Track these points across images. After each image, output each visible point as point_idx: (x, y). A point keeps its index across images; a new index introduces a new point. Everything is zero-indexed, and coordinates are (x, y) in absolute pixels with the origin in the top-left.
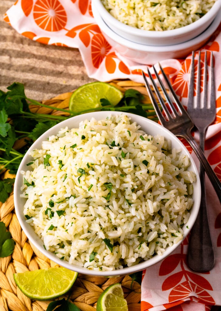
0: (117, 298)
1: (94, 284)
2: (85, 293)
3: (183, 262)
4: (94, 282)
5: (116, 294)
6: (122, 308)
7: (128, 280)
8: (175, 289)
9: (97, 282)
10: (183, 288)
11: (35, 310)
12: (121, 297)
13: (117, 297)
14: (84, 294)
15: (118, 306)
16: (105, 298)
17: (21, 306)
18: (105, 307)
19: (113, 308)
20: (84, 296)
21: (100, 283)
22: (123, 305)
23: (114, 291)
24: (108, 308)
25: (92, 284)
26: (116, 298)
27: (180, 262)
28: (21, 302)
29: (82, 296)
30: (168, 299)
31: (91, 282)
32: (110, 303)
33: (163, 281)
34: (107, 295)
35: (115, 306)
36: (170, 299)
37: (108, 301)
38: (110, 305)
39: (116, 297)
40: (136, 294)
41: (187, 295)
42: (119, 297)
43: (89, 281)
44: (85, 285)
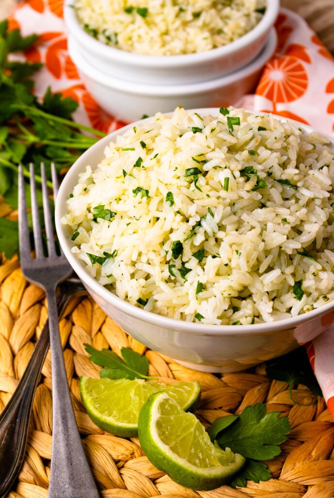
4: (220, 408)
7: (277, 391)
9: (226, 406)
11: (129, 479)
21: (232, 407)
25: (218, 411)
31: (215, 409)
43: (210, 409)
44: (205, 416)
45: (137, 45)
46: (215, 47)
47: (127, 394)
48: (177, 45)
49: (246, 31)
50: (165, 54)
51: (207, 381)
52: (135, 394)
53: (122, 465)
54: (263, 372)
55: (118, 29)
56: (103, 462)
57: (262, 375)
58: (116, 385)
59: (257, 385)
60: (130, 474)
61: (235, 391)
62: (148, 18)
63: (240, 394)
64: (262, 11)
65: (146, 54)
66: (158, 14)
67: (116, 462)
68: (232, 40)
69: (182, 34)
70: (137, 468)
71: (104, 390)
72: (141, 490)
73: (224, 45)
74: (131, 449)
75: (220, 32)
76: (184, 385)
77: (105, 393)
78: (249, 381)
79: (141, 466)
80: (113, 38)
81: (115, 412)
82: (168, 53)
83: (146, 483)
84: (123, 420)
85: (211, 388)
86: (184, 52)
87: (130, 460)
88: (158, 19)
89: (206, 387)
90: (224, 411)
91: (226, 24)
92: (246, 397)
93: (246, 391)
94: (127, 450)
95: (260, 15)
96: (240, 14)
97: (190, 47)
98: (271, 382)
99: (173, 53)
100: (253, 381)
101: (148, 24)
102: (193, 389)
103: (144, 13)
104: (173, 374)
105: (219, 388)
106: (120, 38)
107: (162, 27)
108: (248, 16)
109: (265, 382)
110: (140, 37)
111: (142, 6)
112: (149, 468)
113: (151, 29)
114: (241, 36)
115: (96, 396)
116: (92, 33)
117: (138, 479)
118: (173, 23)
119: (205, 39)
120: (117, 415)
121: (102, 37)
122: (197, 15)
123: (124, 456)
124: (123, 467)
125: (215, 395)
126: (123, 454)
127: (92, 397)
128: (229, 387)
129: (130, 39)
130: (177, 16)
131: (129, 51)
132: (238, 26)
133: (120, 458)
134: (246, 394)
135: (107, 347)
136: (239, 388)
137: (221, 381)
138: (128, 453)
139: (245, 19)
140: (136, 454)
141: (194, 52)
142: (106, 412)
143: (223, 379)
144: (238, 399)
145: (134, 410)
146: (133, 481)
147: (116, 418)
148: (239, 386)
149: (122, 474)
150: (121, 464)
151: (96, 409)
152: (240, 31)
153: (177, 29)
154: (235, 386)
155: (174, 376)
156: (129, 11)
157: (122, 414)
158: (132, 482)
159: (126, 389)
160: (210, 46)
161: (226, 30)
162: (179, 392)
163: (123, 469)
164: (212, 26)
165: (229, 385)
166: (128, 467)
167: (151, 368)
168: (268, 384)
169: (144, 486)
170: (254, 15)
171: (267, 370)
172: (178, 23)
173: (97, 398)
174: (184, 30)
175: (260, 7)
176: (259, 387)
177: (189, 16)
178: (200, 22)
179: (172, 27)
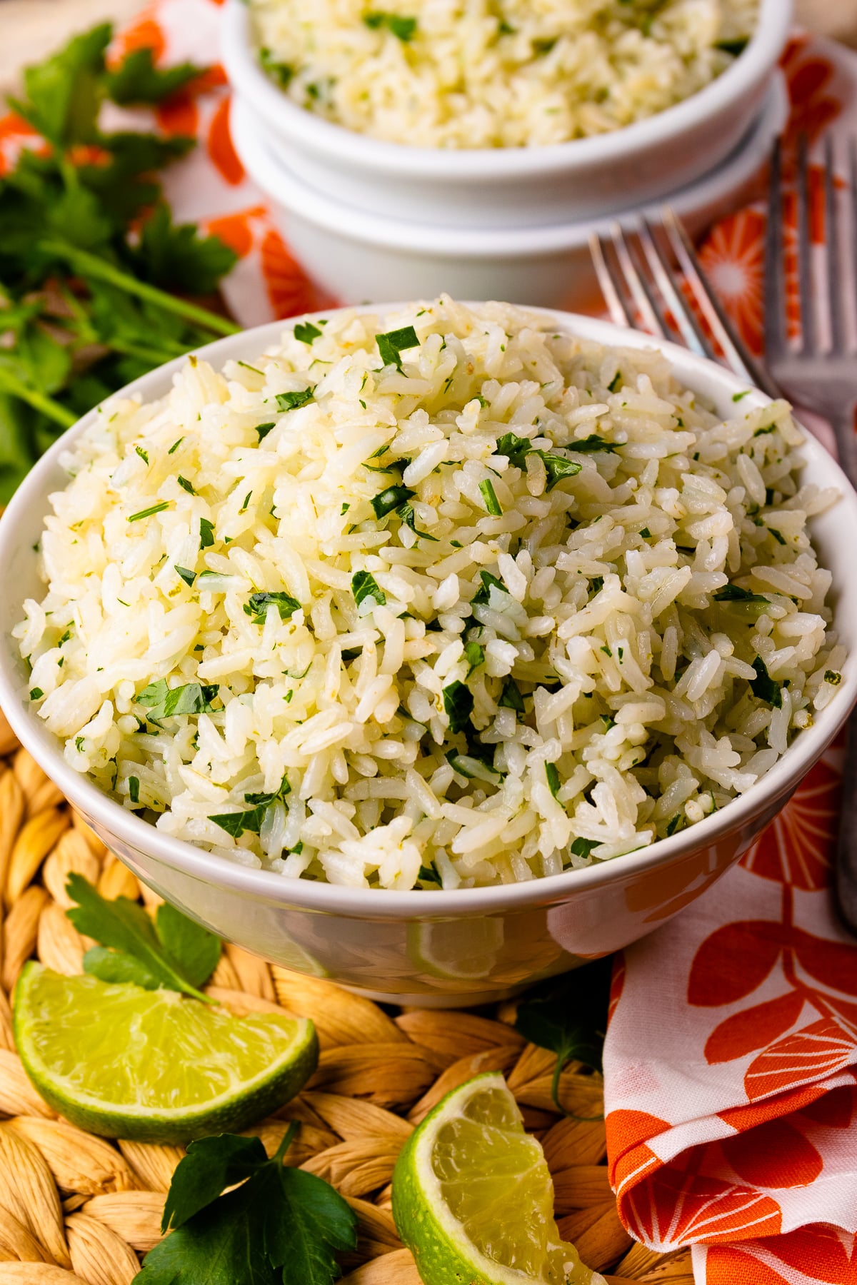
0: (492, 1135)
1: (370, 1102)
2: (326, 1146)
3: (796, 961)
4: (367, 1096)
5: (481, 1119)
6: (519, 1177)
7: (533, 1072)
8: (770, 1052)
9: (385, 1092)
10: (809, 1041)
11: (82, 1244)
12: (509, 1129)
13: (492, 1128)
14: (321, 1151)
15: (500, 1169)
16: (432, 1141)
17: (7, 1231)
18: (437, 1180)
19: (475, 1180)
20: (325, 1157)
21: (400, 1096)
22: (524, 1166)
23: (474, 1107)
24: (446, 1183)
25: (361, 1104)
26: (486, 1135)
27: (780, 960)
28: (11, 1213)
29: (316, 1161)
30: (741, 1088)
31: (356, 1096)
32: (458, 1163)
33: (709, 1032)
34: (440, 1127)
35: (482, 1169)
36: (751, 1086)
37: (448, 1153)
38: (458, 1170)
39: (486, 1133)
40: (583, 1127)
41: (837, 1060)
42: (498, 1131)
43: (343, 1094)
44: (326, 1111)
45: (382, 116)
46: (579, 134)
47: (123, 1024)
48: (477, 123)
49: (676, 100)
50: (442, 145)
51: (354, 1021)
52: (143, 1028)
53: (77, 1205)
54: (511, 1016)
55: (340, 68)
56: (28, 1191)
57: (508, 1025)
58: (108, 998)
59: (488, 1049)
60: (86, 1232)
61: (420, 1056)
62: (414, 46)
63: (430, 1066)
64: (734, 48)
65: (399, 142)
66: (446, 36)
67: (63, 1195)
68: (628, 121)
69: (498, 96)
70: (109, 1219)
71: (74, 1005)
72: (104, 1276)
73: (603, 131)
74: (109, 1168)
75: (602, 97)
76: (274, 1022)
77: (70, 1015)
78: (467, 1034)
79: (119, 1214)
80: (323, 90)
81: (79, 1067)
82: (452, 143)
83: (120, 1262)
84: (93, 1089)
85: (360, 1038)
86: (497, 143)
87: (100, 1194)
88: (441, 51)
89: (349, 1036)
90: (378, 1105)
91: (620, 75)
92: (445, 1075)
93: (453, 1060)
94: (98, 1166)
95: (724, 58)
96: (665, 51)
97: (512, 131)
98: (524, 1046)
99: (463, 144)
100: (479, 1038)
101: (412, 62)
102: (292, 1036)
103: (405, 30)
104: (275, 989)
105: (383, 1041)
106: (341, 95)
107: (449, 74)
108: (688, 60)
109: (510, 1043)
110: (389, 94)
111: (406, 12)
112: (138, 1222)
113: (417, 74)
114: (658, 110)
115: (45, 1016)
116: (276, 75)
117: (103, 1248)
118: (478, 63)
119: (553, 112)
120: (81, 1075)
121: (298, 88)
122: (543, 47)
123: (86, 1183)
124: (79, 1209)
125: (365, 1059)
126: (83, 1178)
127: (37, 1020)
128: (412, 1042)
129: (365, 96)
130: (493, 44)
131: (358, 131)
132: (652, 86)
133: (76, 1185)
134: (448, 1066)
135: (131, 894)
136: (435, 1048)
137: (395, 1024)
138: (96, 1176)
139: (676, 66)
140: (118, 1183)
141: (522, 145)
142: (59, 1063)
143: (401, 1020)
144: (422, 1079)
145: (128, 1070)
146: (90, 1248)
147: (77, 1082)
148: (439, 1045)
149: (70, 1228)
150: (74, 1202)
151: (38, 1050)
152: (654, 98)
153: (488, 81)
154: (427, 1043)
155: (276, 994)
156: (374, 21)
157: (94, 1073)
158: (86, 1253)
159: (126, 1012)
160: (562, 133)
161: (616, 91)
162: (256, 1038)
163: (79, 1215)
164: (582, 77)
165: (413, 1037)
166: (91, 1213)
167: (223, 967)
168: (515, 1049)
169: (115, 1267)
170: (707, 57)
171: (519, 1011)
172: (490, 64)
173: (47, 1024)
174: (507, 84)
175: (730, 36)
176: (486, 1055)
177: (520, 48)
178: (549, 65)
179: (475, 75)
